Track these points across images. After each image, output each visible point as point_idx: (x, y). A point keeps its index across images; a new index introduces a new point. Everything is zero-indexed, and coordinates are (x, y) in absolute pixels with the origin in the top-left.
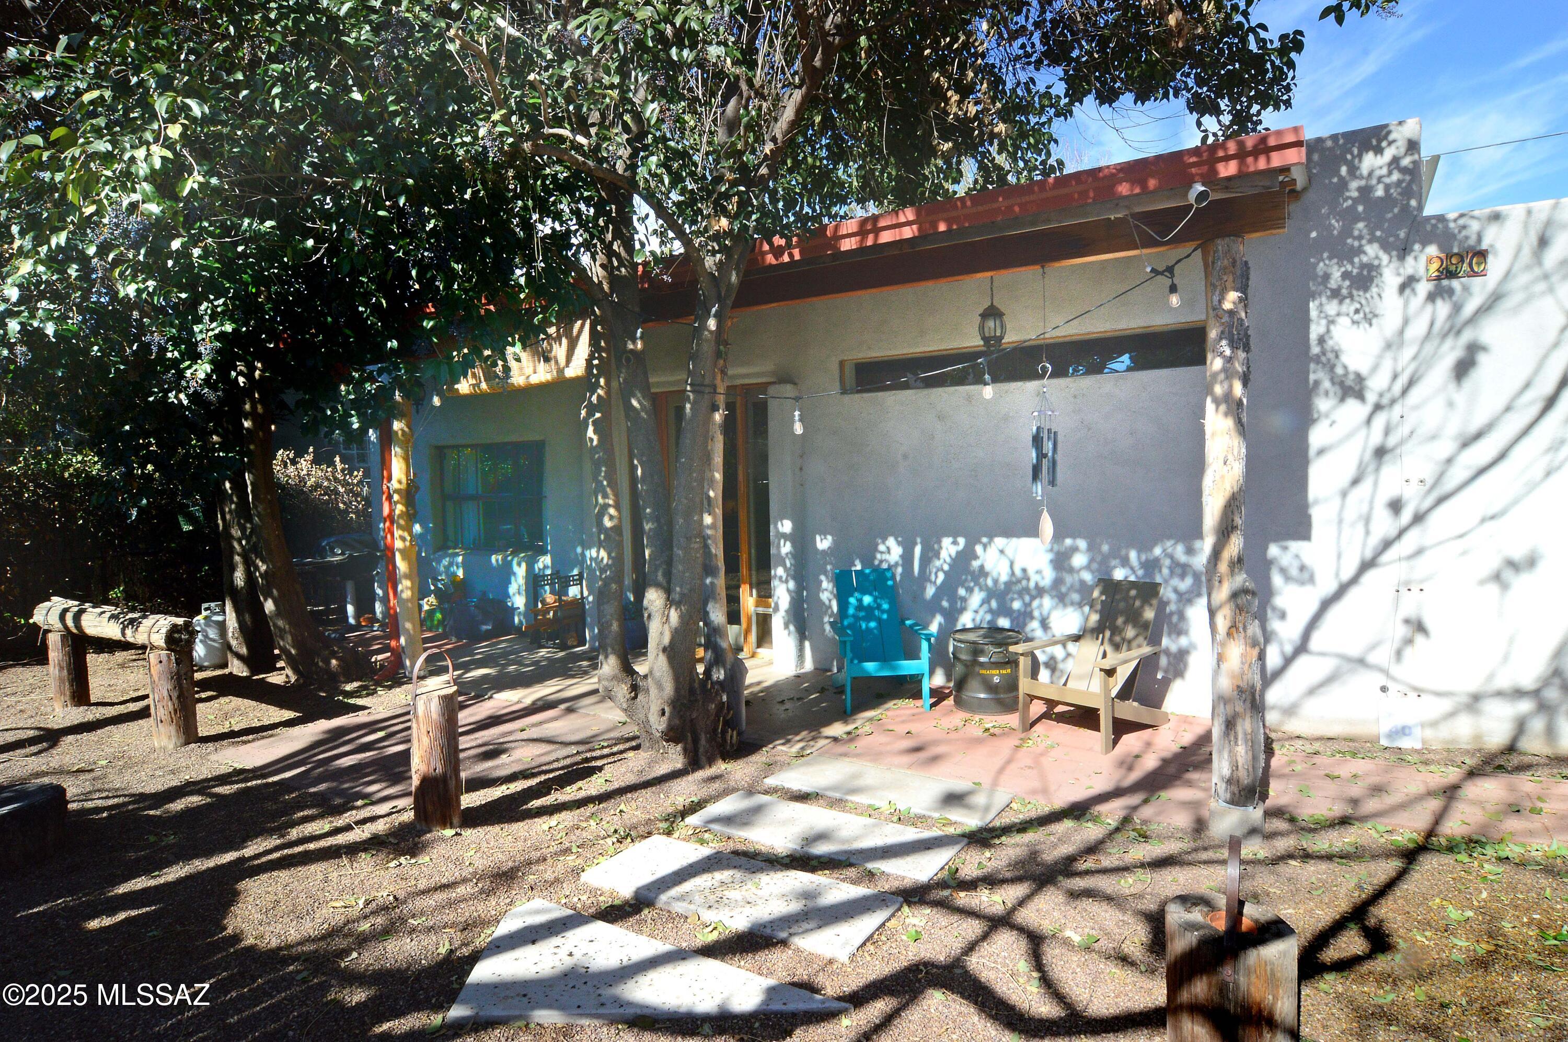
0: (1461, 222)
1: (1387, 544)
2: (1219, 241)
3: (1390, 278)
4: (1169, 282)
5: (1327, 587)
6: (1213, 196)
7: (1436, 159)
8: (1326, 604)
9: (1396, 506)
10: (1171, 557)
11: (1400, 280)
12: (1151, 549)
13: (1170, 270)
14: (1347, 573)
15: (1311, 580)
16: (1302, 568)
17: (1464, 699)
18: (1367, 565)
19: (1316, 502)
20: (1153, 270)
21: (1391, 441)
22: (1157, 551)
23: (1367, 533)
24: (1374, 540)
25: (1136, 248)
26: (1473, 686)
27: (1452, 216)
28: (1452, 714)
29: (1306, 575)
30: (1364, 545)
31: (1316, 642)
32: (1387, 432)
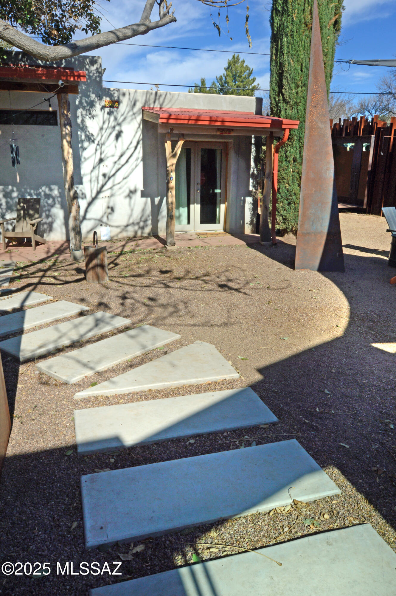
0: (113, 92)
1: (103, 186)
2: (62, 94)
3: (98, 106)
4: (49, 103)
5: (89, 199)
6: (65, 84)
7: (105, 69)
8: (90, 204)
9: (104, 175)
10: (45, 192)
11: (101, 107)
12: (38, 189)
13: (49, 100)
14: (94, 195)
15: (85, 197)
16: (83, 194)
17: (123, 227)
18: (98, 193)
19: (84, 175)
20: (45, 99)
21: (103, 156)
22: (40, 190)
23: (98, 183)
24: (100, 186)
25: (39, 91)
26: (125, 223)
27: (112, 89)
28: (121, 232)
29: (84, 196)
30: (97, 187)
31: (88, 216)
32: (101, 154)
